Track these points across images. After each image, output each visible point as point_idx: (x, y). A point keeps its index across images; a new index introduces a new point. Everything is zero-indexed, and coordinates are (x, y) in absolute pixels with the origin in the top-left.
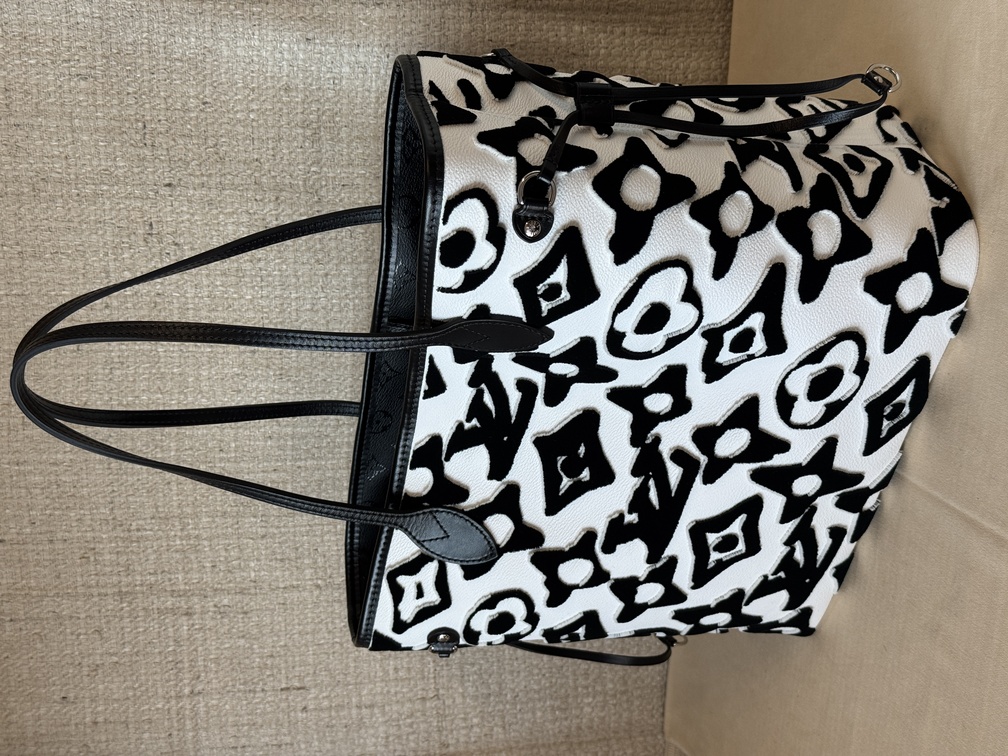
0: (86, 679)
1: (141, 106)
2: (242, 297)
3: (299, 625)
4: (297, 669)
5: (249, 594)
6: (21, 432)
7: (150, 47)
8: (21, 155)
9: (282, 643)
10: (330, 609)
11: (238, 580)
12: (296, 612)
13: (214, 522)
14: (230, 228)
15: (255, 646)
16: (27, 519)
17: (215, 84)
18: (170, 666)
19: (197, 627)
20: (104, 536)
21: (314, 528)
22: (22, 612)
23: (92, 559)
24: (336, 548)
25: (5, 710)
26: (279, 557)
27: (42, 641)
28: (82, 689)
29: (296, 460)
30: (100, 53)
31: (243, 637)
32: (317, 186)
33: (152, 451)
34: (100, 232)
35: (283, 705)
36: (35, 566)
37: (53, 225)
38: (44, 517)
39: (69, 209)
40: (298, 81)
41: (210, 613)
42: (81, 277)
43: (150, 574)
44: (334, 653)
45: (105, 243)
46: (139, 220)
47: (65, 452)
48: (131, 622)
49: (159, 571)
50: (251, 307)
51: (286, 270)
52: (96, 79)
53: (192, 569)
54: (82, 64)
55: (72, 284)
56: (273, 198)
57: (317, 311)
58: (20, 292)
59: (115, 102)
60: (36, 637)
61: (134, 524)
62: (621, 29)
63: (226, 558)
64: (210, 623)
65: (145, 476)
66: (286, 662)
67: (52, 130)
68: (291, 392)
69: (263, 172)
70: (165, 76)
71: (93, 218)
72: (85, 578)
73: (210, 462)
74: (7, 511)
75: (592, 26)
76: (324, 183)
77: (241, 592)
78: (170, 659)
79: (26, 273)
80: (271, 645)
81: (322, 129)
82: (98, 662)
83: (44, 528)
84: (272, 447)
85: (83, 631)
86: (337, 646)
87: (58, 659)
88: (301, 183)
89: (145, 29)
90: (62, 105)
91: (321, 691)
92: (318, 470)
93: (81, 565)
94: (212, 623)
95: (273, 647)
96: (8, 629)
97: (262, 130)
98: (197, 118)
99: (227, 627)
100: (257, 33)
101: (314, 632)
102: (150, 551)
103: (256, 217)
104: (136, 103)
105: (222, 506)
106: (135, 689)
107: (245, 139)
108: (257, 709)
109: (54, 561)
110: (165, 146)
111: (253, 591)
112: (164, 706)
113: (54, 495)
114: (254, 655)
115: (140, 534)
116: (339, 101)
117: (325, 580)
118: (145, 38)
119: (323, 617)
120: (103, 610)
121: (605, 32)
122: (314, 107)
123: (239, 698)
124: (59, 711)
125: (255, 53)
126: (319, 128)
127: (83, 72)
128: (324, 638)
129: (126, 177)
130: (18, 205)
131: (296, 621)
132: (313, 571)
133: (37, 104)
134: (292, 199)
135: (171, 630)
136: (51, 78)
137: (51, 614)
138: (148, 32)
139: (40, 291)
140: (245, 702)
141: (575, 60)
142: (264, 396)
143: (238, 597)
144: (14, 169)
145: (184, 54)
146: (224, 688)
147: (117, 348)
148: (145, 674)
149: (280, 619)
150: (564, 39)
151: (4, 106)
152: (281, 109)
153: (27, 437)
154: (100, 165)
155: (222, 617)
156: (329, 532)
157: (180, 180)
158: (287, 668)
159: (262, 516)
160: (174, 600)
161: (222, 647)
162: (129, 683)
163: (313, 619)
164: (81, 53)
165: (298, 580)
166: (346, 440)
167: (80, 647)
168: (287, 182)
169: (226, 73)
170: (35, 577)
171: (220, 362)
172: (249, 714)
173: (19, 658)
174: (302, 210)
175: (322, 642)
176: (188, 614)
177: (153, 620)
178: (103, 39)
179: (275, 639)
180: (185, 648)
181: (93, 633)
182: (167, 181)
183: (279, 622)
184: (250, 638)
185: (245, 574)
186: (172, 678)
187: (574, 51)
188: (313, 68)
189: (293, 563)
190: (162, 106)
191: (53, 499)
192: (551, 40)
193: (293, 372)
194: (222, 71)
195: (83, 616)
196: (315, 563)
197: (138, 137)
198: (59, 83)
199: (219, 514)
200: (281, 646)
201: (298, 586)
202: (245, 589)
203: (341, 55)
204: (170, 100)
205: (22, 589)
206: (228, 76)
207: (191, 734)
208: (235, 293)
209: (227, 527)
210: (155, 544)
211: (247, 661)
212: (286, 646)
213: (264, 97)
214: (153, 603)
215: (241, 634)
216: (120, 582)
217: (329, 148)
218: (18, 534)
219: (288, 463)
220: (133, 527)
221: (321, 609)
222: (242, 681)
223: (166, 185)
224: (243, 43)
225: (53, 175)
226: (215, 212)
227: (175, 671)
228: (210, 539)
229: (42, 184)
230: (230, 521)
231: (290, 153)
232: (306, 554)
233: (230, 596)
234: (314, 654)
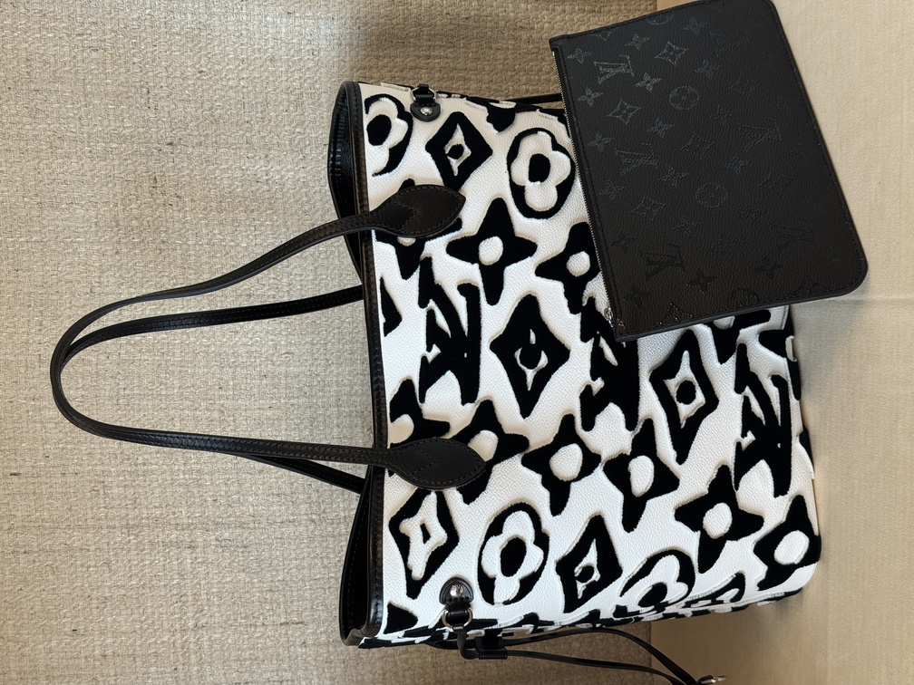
0: (95, 611)
1: (145, 74)
2: (237, 245)
3: (296, 559)
4: (295, 603)
5: (249, 528)
6: (37, 368)
7: (152, 22)
8: (40, 116)
9: (280, 578)
10: (325, 544)
11: (237, 514)
12: (293, 547)
14: (225, 182)
15: (255, 581)
16: (41, 452)
17: (209, 56)
18: (174, 600)
19: (200, 560)
20: (113, 470)
22: (35, 544)
23: (101, 492)
25: (18, 643)
27: (53, 574)
28: (91, 621)
29: (289, 398)
30: (109, 27)
31: (244, 570)
32: (302, 145)
33: (157, 387)
34: (110, 185)
35: (283, 639)
36: (48, 499)
37: (68, 178)
38: (57, 451)
39: (83, 165)
40: (281, 53)
41: (212, 547)
42: (93, 226)
43: (155, 507)
44: (329, 588)
45: (115, 195)
46: (144, 174)
47: (77, 389)
48: (138, 554)
49: (164, 505)
50: (246, 254)
51: (277, 221)
52: (105, 50)
53: (194, 502)
54: (93, 38)
55: (86, 232)
56: (263, 156)
58: (39, 239)
59: (122, 70)
60: (49, 568)
61: (140, 458)
62: (561, 7)
63: (226, 492)
64: (211, 557)
65: (151, 412)
66: (285, 597)
67: (67, 94)
68: (284, 333)
69: (253, 133)
70: (166, 48)
71: (103, 172)
72: (95, 511)
73: (210, 399)
74: (23, 445)
75: (536, 5)
76: (307, 143)
77: (241, 526)
78: (175, 592)
79: (44, 222)
80: (269, 580)
81: (304, 95)
82: (107, 595)
83: (58, 462)
84: (267, 385)
85: (93, 563)
87: (69, 591)
88: (287, 142)
89: (148, 6)
90: (76, 73)
91: (318, 627)
92: (310, 407)
93: (92, 498)
94: (214, 557)
95: (272, 581)
96: (22, 561)
97: (251, 95)
98: (194, 84)
99: (229, 561)
100: (244, 8)
101: (310, 567)
102: (155, 484)
103: (249, 172)
104: (141, 71)
106: (142, 622)
107: (237, 103)
108: (258, 644)
109: (66, 494)
110: (166, 109)
111: (252, 525)
112: (169, 639)
113: (67, 430)
114: (254, 589)
115: (146, 467)
116: (318, 70)
117: (319, 515)
118: (149, 14)
119: (318, 551)
120: (112, 543)
121: (547, 10)
122: (296, 76)
123: (241, 633)
124: (69, 644)
125: (244, 26)
126: (301, 93)
127: (95, 44)
128: (320, 573)
129: (132, 136)
130: (37, 161)
131: (293, 555)
132: (307, 506)
133: (55, 72)
134: (279, 156)
135: (175, 563)
136: (66, 49)
137: (62, 546)
138: (151, 8)
139: (57, 238)
140: (246, 636)
141: (523, 32)
142: (259, 337)
143: (238, 531)
144: (34, 129)
145: (182, 29)
146: (225, 622)
147: (126, 291)
148: (152, 607)
149: (278, 553)
150: (512, 14)
151: (26, 74)
152: (267, 78)
153: (43, 374)
154: (109, 126)
155: (223, 551)
157: (180, 139)
158: (286, 602)
160: (178, 533)
161: (224, 581)
162: (136, 616)
163: (309, 554)
164: (93, 28)
165: (293, 514)
166: (335, 379)
167: (89, 579)
168: (275, 142)
169: (219, 46)
170: (48, 509)
172: (250, 649)
173: (32, 590)
174: (289, 167)
175: (318, 577)
176: (192, 547)
177: (159, 553)
178: (112, 15)
179: (274, 573)
180: (188, 581)
181: (101, 566)
182: (169, 141)
183: (278, 556)
184: (249, 572)
185: (244, 509)
186: (177, 611)
187: (521, 24)
188: (294, 41)
189: (289, 498)
190: (164, 74)
191: (66, 433)
192: (501, 15)
194: (215, 44)
195: (92, 548)
197: (143, 101)
198: (73, 54)
200: (279, 581)
201: (294, 521)
202: (244, 523)
203: (318, 27)
204: (171, 69)
205: (36, 521)
206: (220, 48)
207: (195, 668)
208: (232, 241)
210: (160, 478)
211: (248, 595)
212: (284, 580)
213: (252, 68)
214: (158, 536)
215: (242, 568)
216: (127, 515)
217: (311, 112)
218: (33, 467)
219: (283, 401)
220: (140, 461)
221: (316, 544)
222: (243, 615)
223: (168, 144)
224: (233, 19)
225: (68, 134)
226: (211, 167)
227: (179, 604)
229: (58, 142)
231: (277, 116)
232: (301, 489)
233: (230, 530)
234: (310, 589)
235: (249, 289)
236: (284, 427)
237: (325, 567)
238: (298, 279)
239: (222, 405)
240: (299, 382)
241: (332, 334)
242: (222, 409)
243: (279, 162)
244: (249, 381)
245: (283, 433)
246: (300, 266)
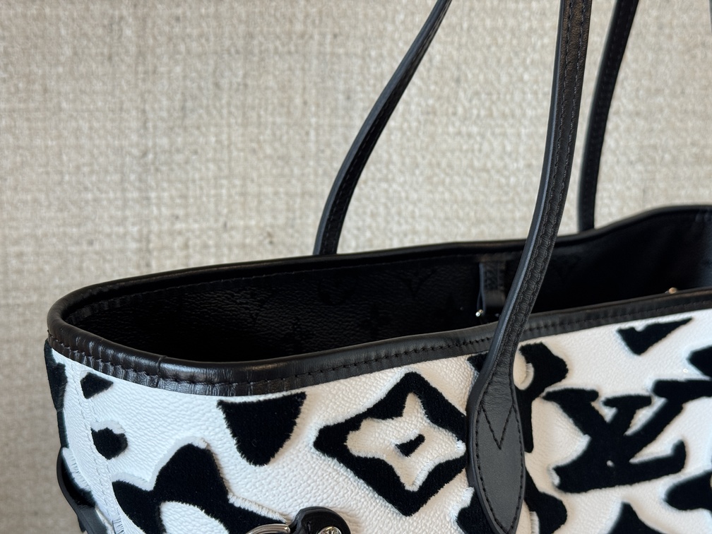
2: (526, 69)
3: (91, 128)
4: (26, 124)
5: (137, 64)
9: (64, 105)
10: (111, 169)
11: (158, 51)
12: (109, 125)
13: (240, 21)
15: (61, 70)
21: (225, 151)
24: (197, 176)
26: (189, 104)
29: (317, 130)
31: (75, 54)
41: (111, 11)
44: (48, 173)
57: (502, 158)
63: (189, 36)
66: (37, 110)
68: (405, 125)
73: (321, 20)
77: (141, 54)
80: (62, 90)
86: (57, 178)
88: (652, 142)
92: (303, 157)
95: (59, 93)
99: (90, 33)
101: (79, 148)
105: (261, 32)
111: (141, 69)
114: (47, 68)
117: (153, 163)
119: (101, 160)
128: (70, 160)
131: (96, 125)
132: (167, 147)
143: (133, 50)
149: (100, 103)
155: (104, 26)
156: (220, 169)
159: (246, 86)
161: (61, 25)
163: (98, 147)
165: (155, 127)
171: (449, 39)
175: (65, 158)
179: (71, 96)
184: (73, 62)
185: (165, 59)
189: (179, 122)
193: (431, 128)
196: (178, 151)
199: (251, 29)
200: (59, 103)
201: (145, 127)
202: (145, 59)
209: (231, 38)
211: (38, 58)
212: (60, 109)
215: (80, 51)
219: (313, 120)
221: (112, 158)
222: (10, 50)
228: (217, 16)
230: (240, 43)
231: (686, 130)
232: (190, 140)
233: (134, 39)
234: (47, 147)
235: (466, 81)
236: (278, 120)
237: (78, 168)
238: (476, 147)
239: (311, 37)
240: (337, 143)
241: (399, 189)
242: (307, 37)
243: (628, 130)
244: (343, 75)
245: (270, 119)
246: (493, 150)
